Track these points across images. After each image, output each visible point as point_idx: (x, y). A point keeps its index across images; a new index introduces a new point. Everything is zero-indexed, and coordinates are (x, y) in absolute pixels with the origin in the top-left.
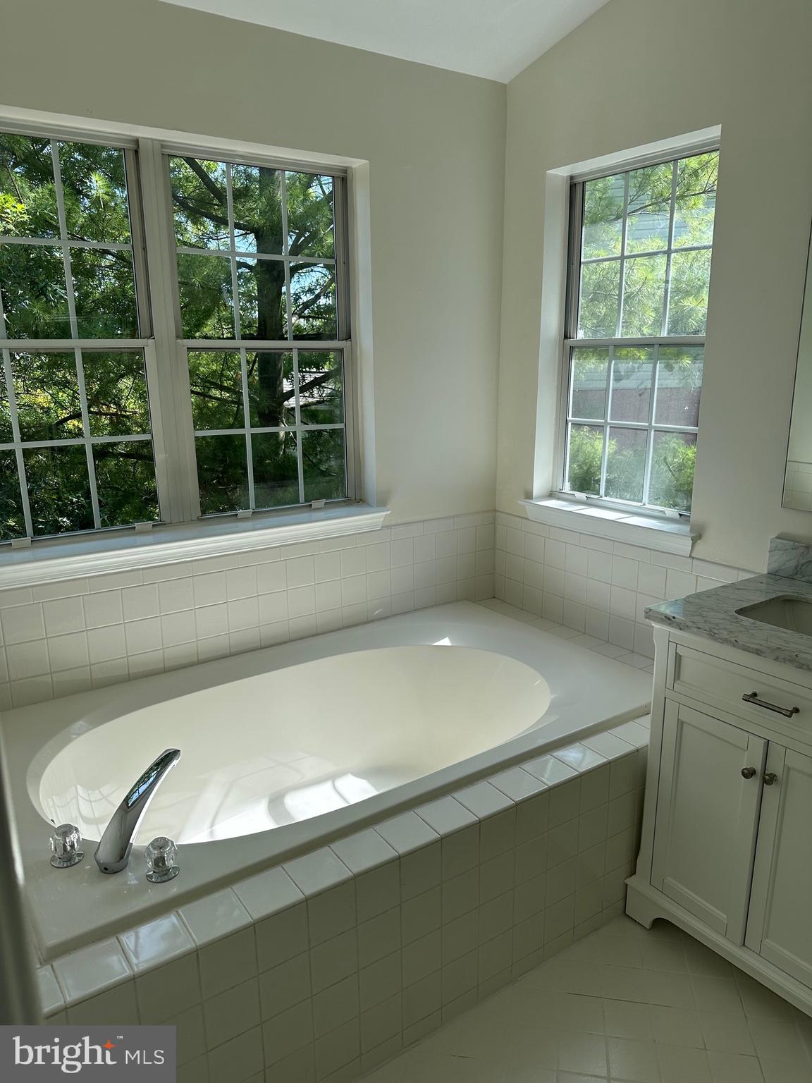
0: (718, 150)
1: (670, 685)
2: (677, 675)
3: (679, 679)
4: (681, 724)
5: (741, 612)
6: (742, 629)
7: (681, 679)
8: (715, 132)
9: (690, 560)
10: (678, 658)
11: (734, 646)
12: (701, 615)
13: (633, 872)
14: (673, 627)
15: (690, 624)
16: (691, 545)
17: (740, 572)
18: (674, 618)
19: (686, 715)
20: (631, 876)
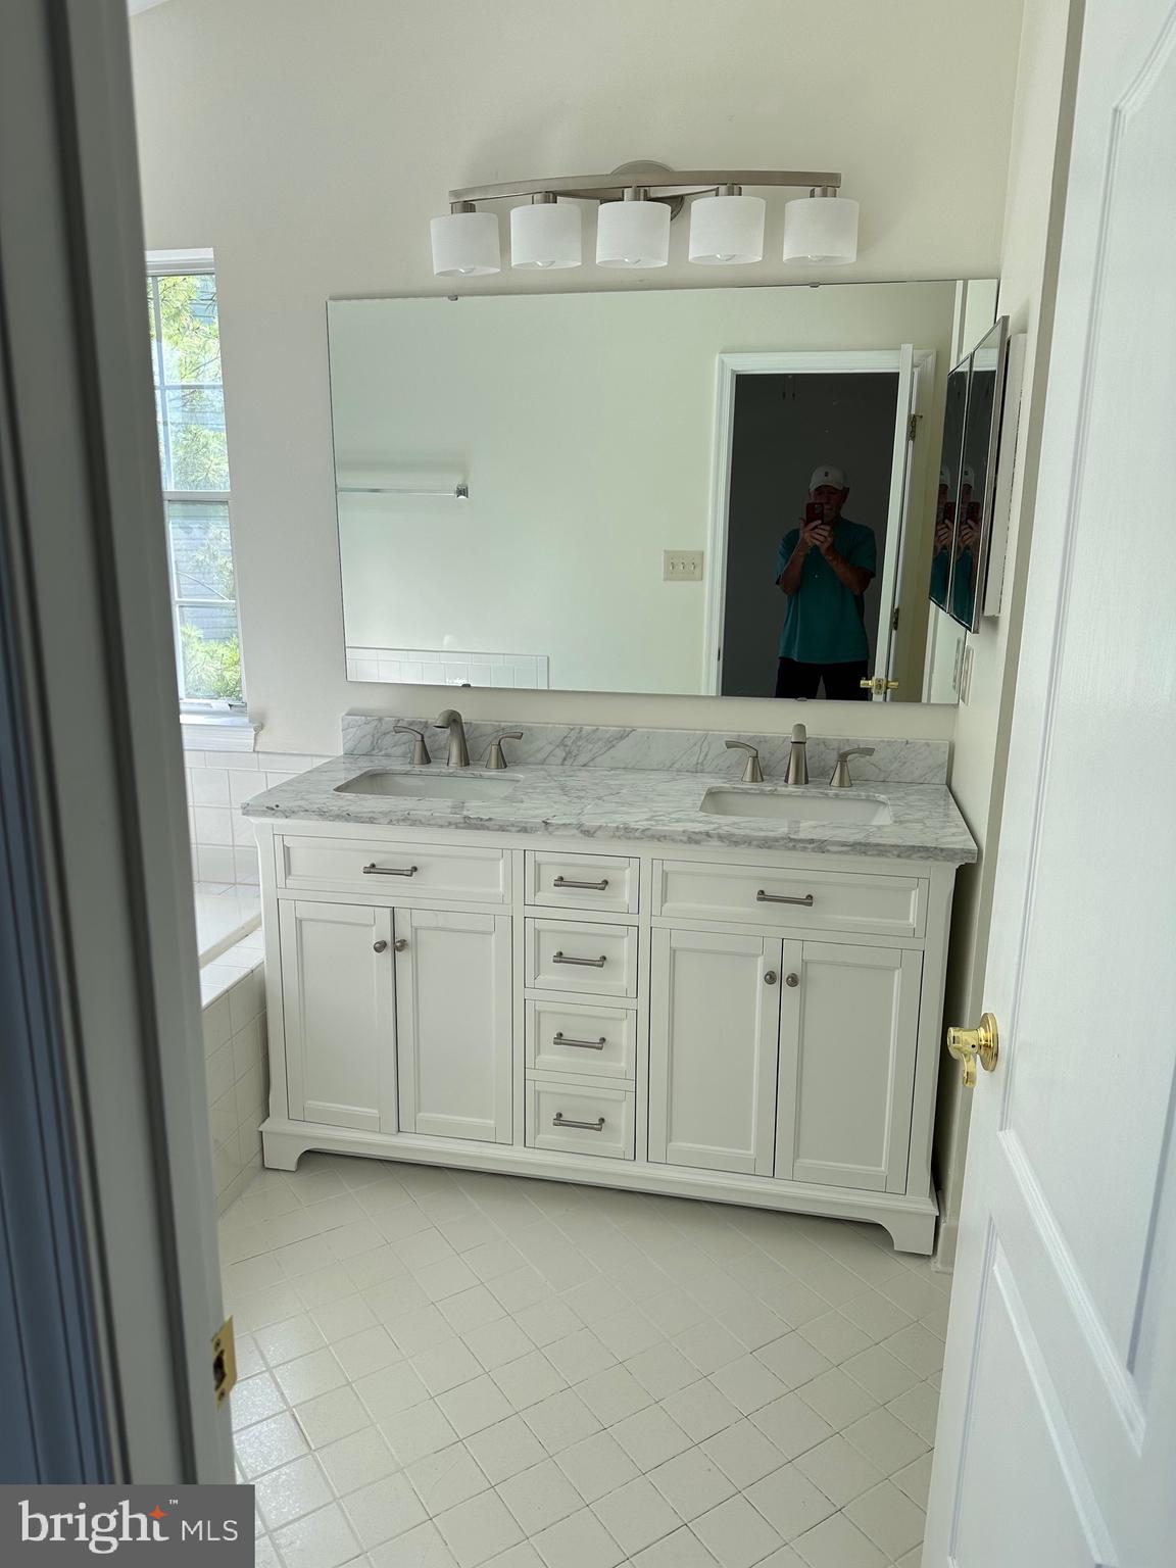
0: (213, 274)
1: (281, 884)
2: (288, 871)
3: (290, 874)
4: (299, 922)
5: (338, 789)
6: (349, 803)
7: (293, 872)
8: (208, 254)
9: (256, 755)
10: (287, 850)
11: (347, 820)
12: (302, 799)
13: (267, 1115)
14: (278, 817)
15: (296, 809)
16: (253, 737)
17: (314, 758)
18: (277, 806)
19: (304, 910)
20: (264, 1121)
